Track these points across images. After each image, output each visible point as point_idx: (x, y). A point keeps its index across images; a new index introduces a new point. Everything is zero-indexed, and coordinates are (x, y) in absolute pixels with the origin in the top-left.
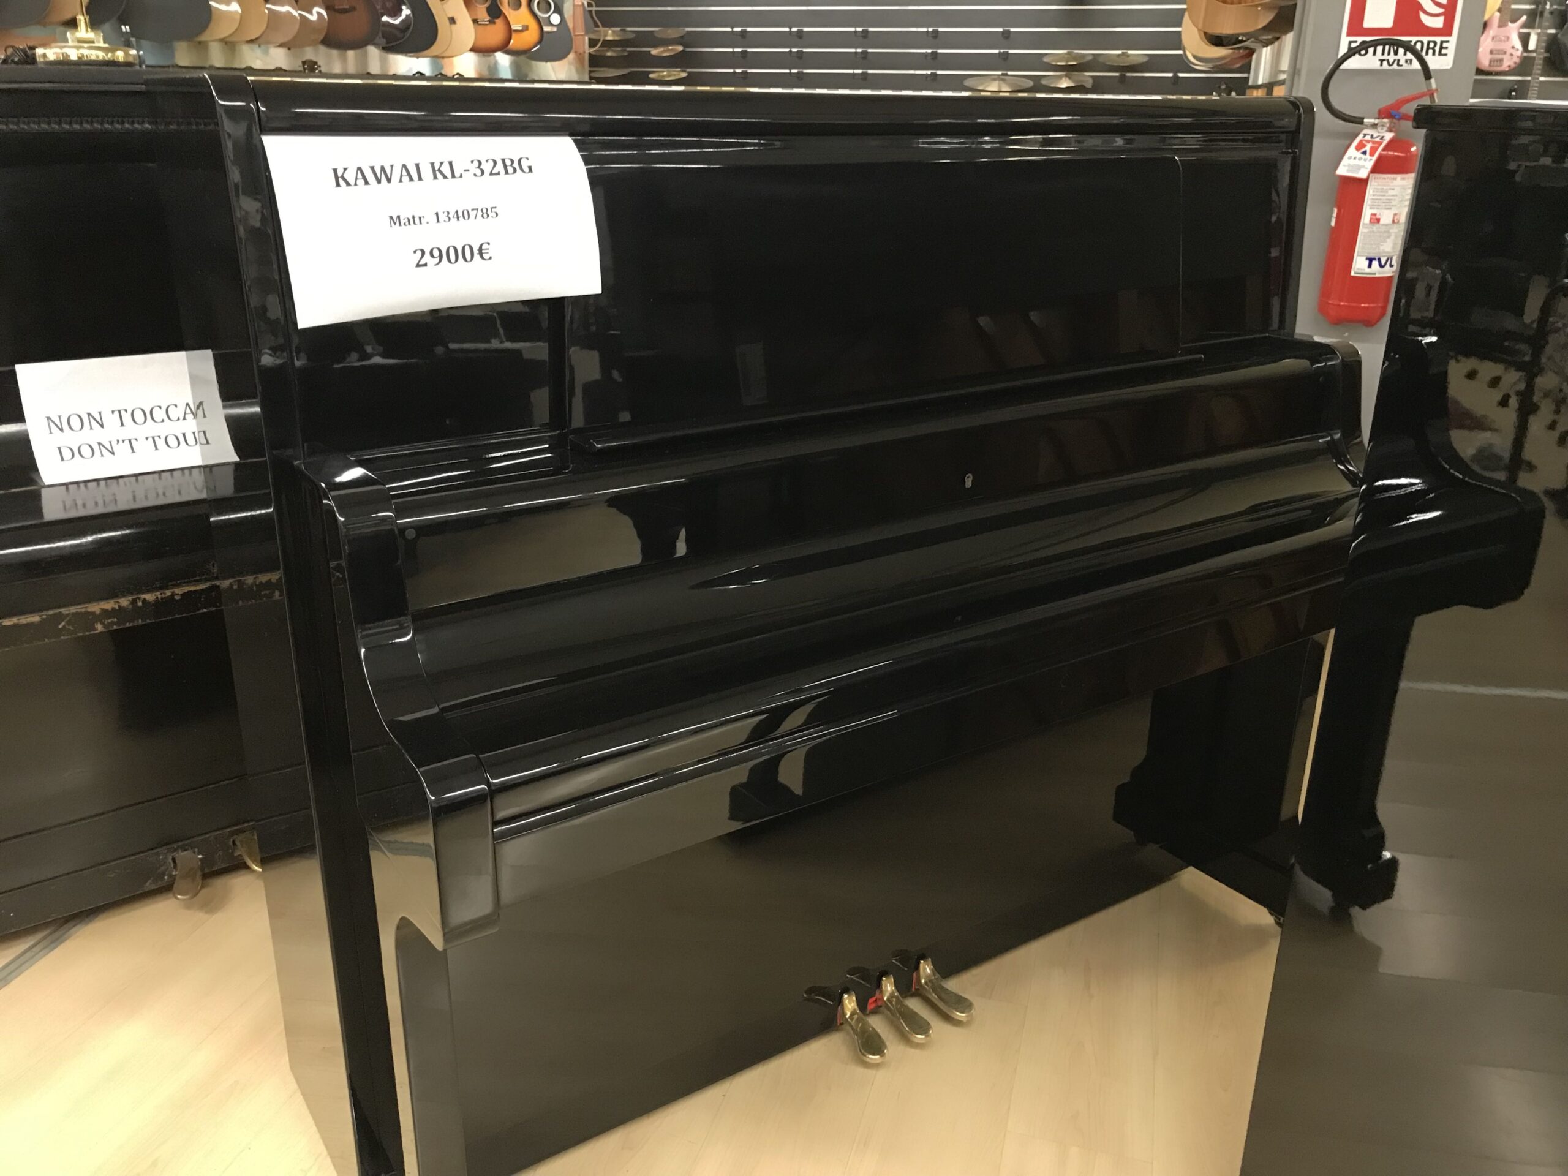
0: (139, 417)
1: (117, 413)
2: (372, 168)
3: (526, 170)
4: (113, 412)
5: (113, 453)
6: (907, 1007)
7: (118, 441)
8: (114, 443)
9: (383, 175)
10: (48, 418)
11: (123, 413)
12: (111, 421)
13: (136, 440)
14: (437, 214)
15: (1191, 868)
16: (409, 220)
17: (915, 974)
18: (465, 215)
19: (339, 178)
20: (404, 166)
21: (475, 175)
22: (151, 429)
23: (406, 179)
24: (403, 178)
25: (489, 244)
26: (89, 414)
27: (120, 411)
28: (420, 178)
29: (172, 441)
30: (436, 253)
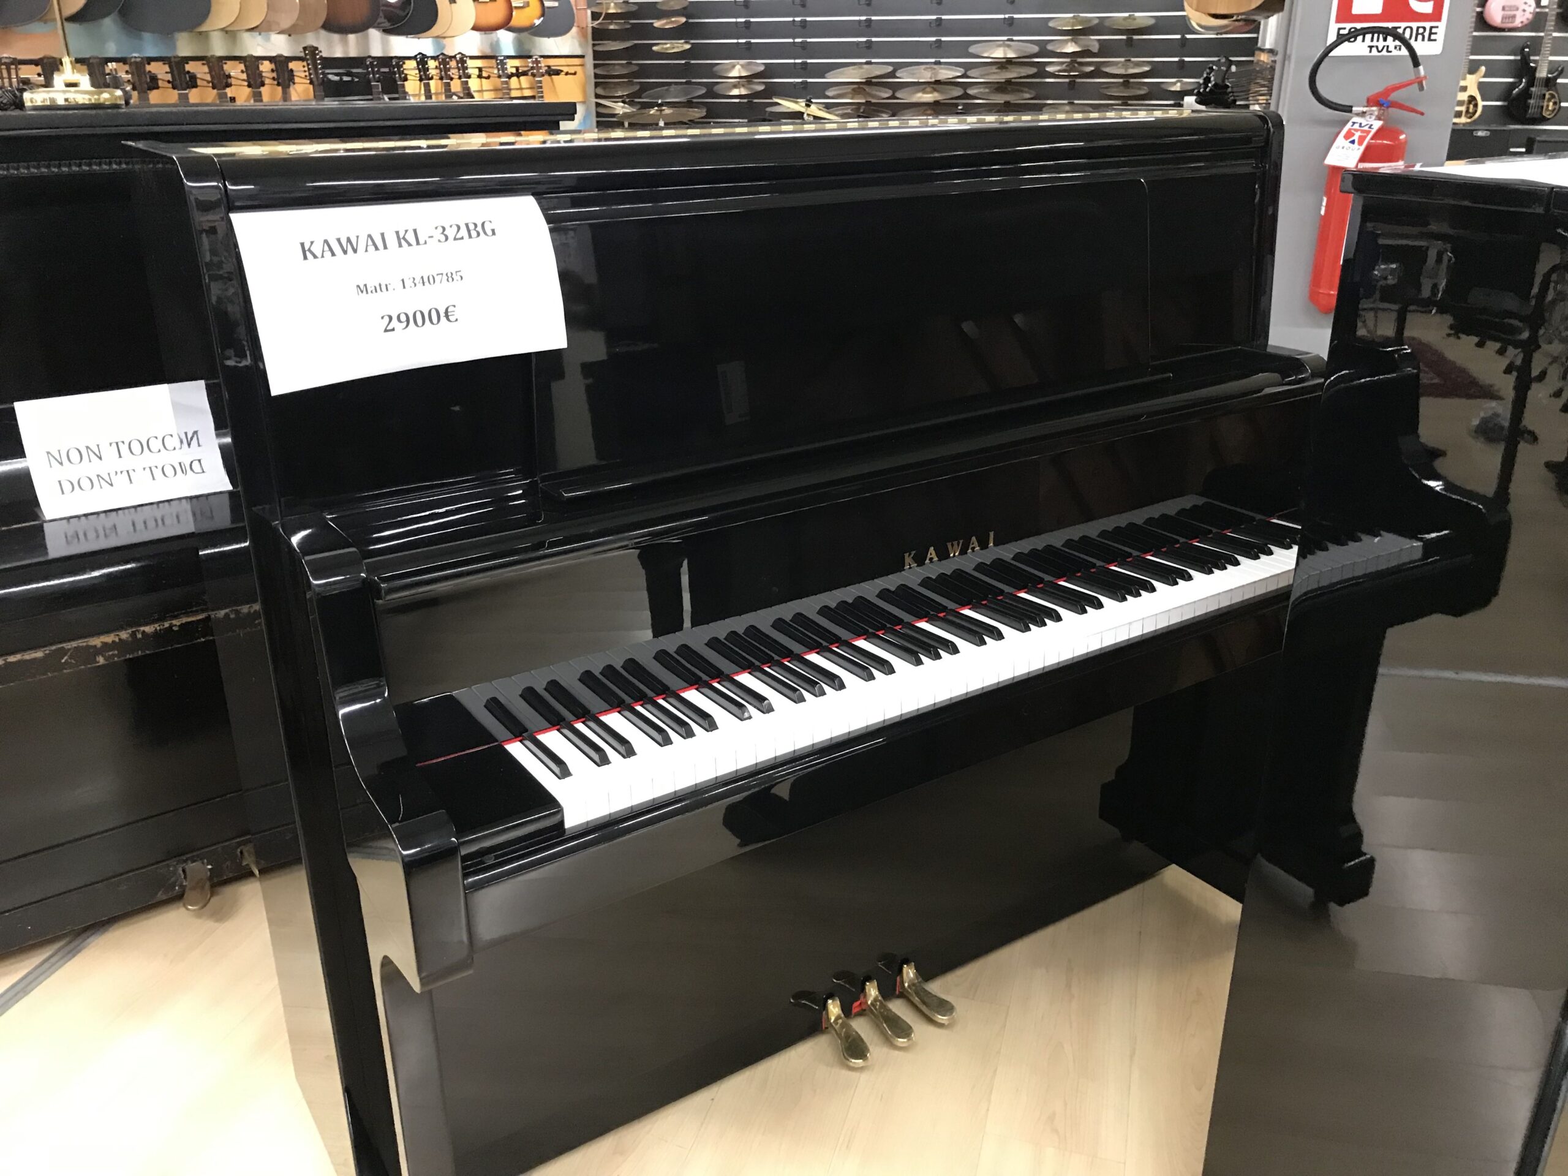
0: (136, 447)
1: (114, 445)
2: (339, 240)
3: (490, 233)
4: (111, 444)
5: (112, 485)
6: (890, 1010)
7: (116, 473)
8: (113, 475)
9: (349, 246)
10: (48, 453)
11: (120, 444)
12: (109, 453)
13: (134, 470)
14: (403, 281)
15: (1174, 866)
16: (375, 288)
17: (898, 978)
18: (431, 280)
19: (306, 252)
20: (370, 236)
21: (439, 241)
22: (149, 459)
23: (371, 248)
24: (368, 248)
25: (454, 306)
26: (87, 447)
27: (117, 443)
28: (385, 247)
29: (169, 471)
30: (403, 318)
